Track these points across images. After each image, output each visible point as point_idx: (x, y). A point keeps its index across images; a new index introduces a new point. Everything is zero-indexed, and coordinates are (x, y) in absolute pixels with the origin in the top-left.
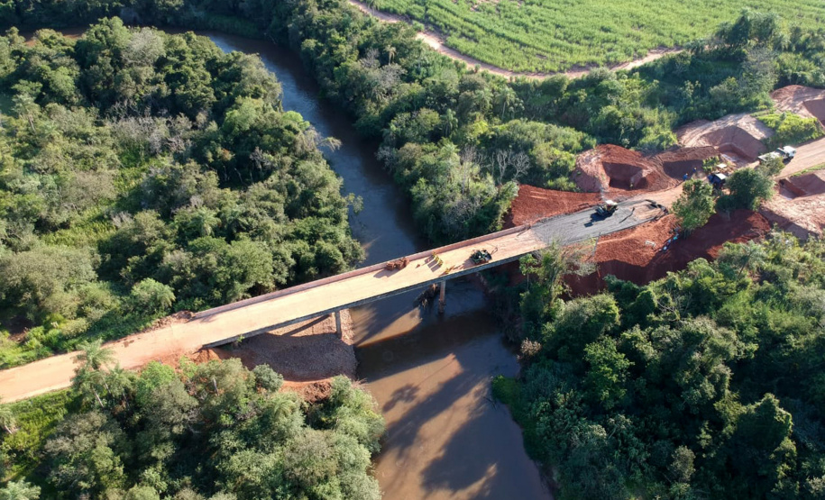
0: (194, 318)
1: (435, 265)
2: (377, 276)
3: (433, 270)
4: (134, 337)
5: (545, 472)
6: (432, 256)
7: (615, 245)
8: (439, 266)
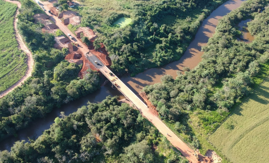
0: (141, 112)
1: (114, 80)
2: (120, 88)
3: (116, 80)
4: (149, 120)
5: (146, 70)
6: (112, 81)
7: (101, 58)
8: (115, 80)
